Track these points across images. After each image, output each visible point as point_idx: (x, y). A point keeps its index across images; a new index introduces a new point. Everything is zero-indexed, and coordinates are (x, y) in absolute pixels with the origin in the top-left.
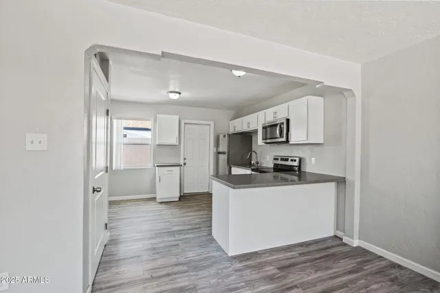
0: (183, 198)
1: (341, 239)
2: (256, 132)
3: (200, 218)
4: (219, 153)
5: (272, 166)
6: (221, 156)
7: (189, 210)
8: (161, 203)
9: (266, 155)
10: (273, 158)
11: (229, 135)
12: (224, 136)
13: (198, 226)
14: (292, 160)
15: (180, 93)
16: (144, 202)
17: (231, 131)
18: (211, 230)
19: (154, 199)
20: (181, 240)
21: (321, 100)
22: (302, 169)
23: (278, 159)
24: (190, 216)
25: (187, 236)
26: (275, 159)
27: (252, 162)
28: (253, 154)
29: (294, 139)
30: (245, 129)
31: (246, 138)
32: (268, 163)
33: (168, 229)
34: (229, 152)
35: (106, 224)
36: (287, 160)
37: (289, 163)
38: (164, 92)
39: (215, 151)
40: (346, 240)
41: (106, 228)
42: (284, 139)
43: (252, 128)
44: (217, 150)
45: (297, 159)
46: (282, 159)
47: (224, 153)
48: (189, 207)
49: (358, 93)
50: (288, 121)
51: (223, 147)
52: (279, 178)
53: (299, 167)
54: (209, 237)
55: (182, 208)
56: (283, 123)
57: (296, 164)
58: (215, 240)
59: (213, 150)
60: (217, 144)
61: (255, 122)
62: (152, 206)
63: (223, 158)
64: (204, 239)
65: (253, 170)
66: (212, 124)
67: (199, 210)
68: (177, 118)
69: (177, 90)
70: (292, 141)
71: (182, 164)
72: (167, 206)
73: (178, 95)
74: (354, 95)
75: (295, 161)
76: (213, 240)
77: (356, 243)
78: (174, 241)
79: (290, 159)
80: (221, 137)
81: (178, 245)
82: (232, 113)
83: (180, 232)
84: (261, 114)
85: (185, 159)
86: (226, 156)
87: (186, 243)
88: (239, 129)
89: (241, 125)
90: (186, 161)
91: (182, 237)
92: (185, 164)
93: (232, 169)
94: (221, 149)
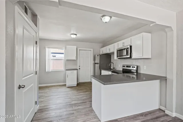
0: (79, 84)
1: (164, 112)
2: (113, 53)
3: (87, 96)
4: (95, 63)
5: (122, 70)
6: (96, 65)
7: (81, 91)
8: (68, 87)
9: (119, 65)
10: (122, 66)
11: (100, 55)
12: (98, 56)
13: (85, 101)
14: (133, 67)
15: (76, 35)
16: (60, 87)
17: (101, 53)
18: (91, 104)
19: (65, 85)
20: (75, 110)
21: (150, 35)
22: (139, 72)
23: (125, 66)
24: (81, 95)
25: (79, 107)
26: (123, 66)
27: (111, 68)
28: (112, 64)
29: (134, 56)
30: (108, 52)
31: (108, 56)
32: (120, 68)
33: (70, 102)
34: (100, 63)
35: (36, 102)
36: (130, 67)
37: (131, 68)
38: (69, 34)
39: (93, 63)
40: (167, 112)
41: (36, 104)
42: (129, 56)
43: (111, 51)
44: (94, 62)
45: (136, 67)
46: (127, 67)
47: (98, 64)
48: (81, 90)
49: (174, 28)
50: (131, 47)
51: (97, 61)
52: (126, 76)
53: (137, 70)
54: (90, 108)
55: (78, 90)
56: (128, 48)
57: (135, 69)
58: (93, 110)
59: (92, 62)
60: (94, 59)
61: (113, 48)
62: (64, 89)
63: (97, 66)
64: (87, 109)
65: (112, 72)
66: (92, 50)
67: (86, 92)
68: (75, 47)
69: (75, 33)
70: (133, 57)
71: (78, 69)
72: (71, 89)
73: (75, 35)
74: (172, 30)
75: (134, 67)
76: (92, 111)
77: (174, 115)
78: (72, 110)
79: (132, 66)
80: (96, 56)
81: (74, 113)
82: (101, 45)
83: (75, 105)
84: (116, 44)
85: (79, 66)
86: (98, 65)
87: (78, 112)
88: (105, 52)
89: (106, 50)
90: (80, 67)
91: (76, 108)
92: (79, 69)
93: (102, 71)
94: (96, 62)
